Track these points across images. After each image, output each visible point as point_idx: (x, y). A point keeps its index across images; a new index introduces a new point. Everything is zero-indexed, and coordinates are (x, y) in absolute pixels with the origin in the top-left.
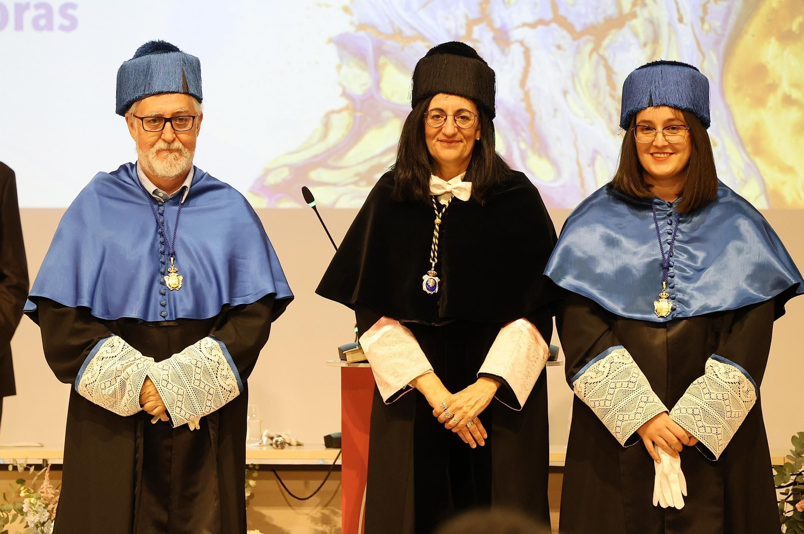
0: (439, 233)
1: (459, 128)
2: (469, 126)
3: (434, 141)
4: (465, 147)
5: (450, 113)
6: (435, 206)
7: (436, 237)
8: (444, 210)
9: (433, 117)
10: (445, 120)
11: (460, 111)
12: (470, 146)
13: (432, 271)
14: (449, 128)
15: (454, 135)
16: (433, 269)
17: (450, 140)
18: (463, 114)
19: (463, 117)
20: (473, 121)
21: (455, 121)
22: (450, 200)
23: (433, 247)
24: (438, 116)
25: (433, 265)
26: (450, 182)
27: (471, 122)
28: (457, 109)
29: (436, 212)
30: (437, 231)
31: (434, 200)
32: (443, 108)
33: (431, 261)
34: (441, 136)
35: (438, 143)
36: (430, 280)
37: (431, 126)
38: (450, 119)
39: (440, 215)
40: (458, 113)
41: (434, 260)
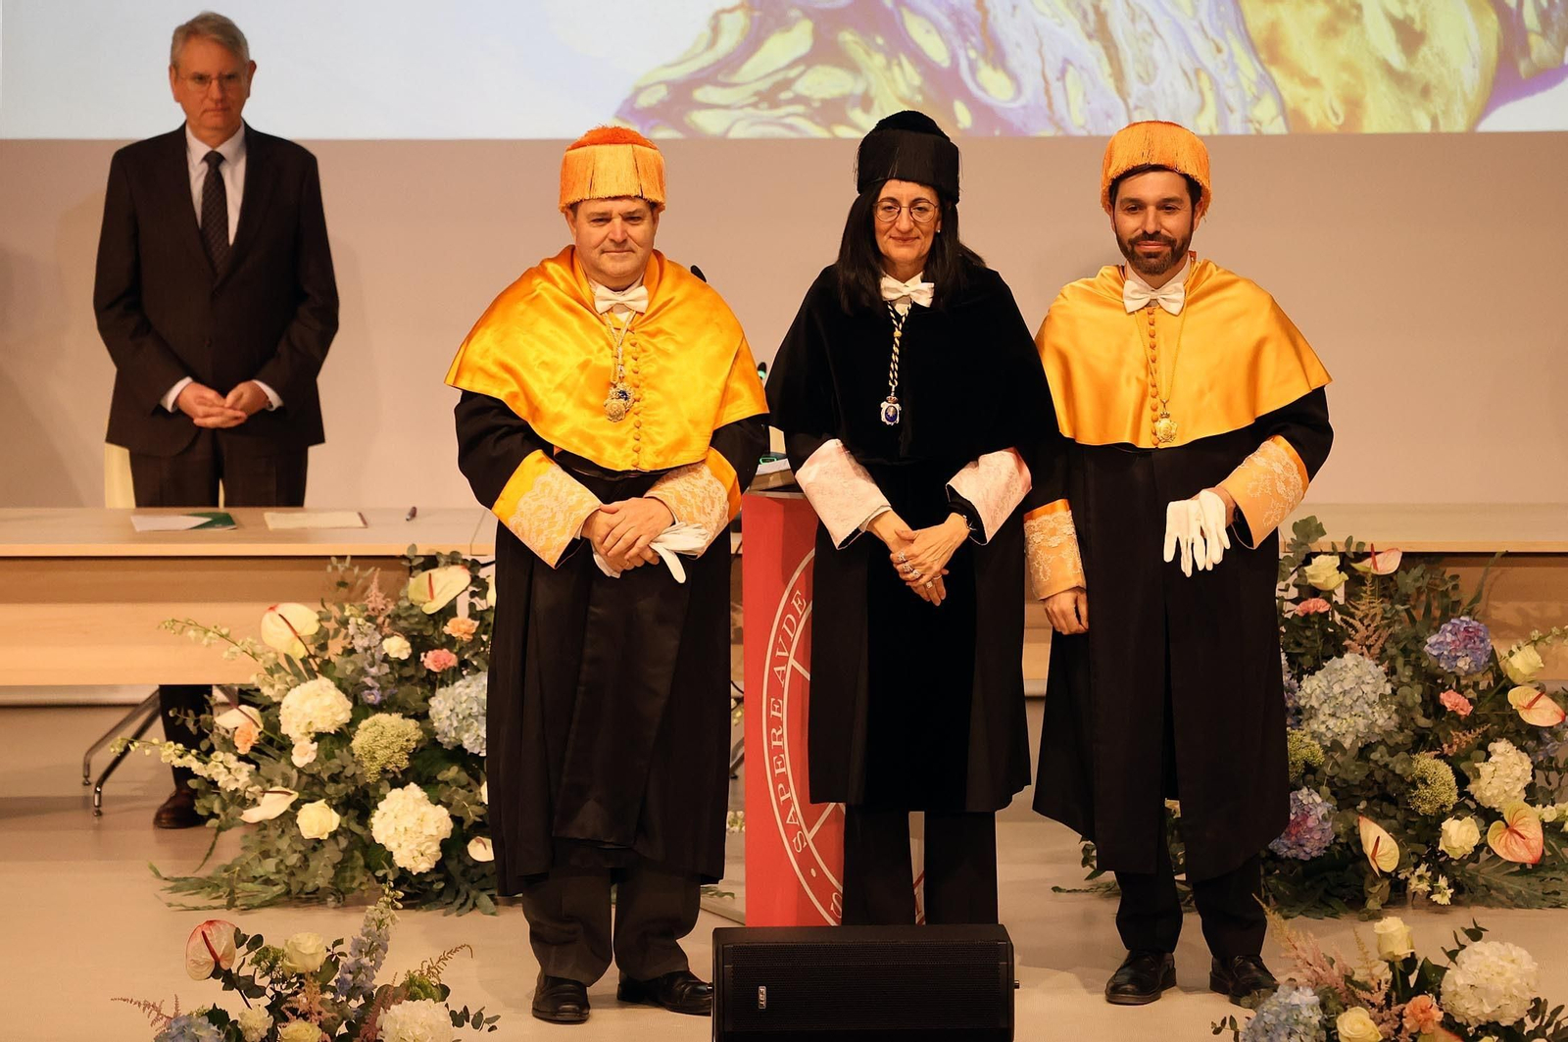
0: (899, 348)
1: (915, 222)
2: (928, 219)
3: (885, 238)
4: (922, 244)
5: (905, 204)
6: (892, 315)
7: (895, 354)
8: (904, 319)
9: (885, 208)
10: (899, 212)
11: (917, 200)
12: (928, 242)
13: (892, 397)
14: (904, 223)
15: (911, 231)
16: (892, 394)
17: (905, 238)
18: (921, 205)
19: (920, 209)
20: (932, 213)
21: (911, 213)
22: (910, 306)
23: (892, 366)
24: (890, 208)
25: (893, 390)
26: (907, 283)
27: (930, 214)
28: (913, 198)
29: (895, 323)
30: (896, 346)
31: (890, 307)
32: (895, 197)
33: (890, 384)
34: (893, 233)
35: (891, 240)
36: (889, 408)
37: (882, 218)
38: (905, 211)
39: (900, 326)
40: (914, 203)
41: (894, 383)
